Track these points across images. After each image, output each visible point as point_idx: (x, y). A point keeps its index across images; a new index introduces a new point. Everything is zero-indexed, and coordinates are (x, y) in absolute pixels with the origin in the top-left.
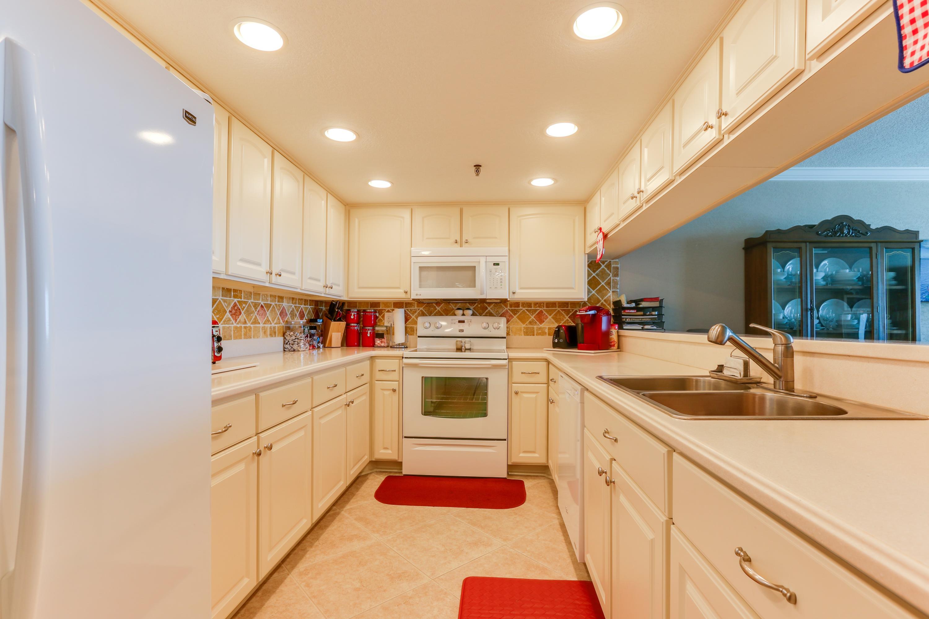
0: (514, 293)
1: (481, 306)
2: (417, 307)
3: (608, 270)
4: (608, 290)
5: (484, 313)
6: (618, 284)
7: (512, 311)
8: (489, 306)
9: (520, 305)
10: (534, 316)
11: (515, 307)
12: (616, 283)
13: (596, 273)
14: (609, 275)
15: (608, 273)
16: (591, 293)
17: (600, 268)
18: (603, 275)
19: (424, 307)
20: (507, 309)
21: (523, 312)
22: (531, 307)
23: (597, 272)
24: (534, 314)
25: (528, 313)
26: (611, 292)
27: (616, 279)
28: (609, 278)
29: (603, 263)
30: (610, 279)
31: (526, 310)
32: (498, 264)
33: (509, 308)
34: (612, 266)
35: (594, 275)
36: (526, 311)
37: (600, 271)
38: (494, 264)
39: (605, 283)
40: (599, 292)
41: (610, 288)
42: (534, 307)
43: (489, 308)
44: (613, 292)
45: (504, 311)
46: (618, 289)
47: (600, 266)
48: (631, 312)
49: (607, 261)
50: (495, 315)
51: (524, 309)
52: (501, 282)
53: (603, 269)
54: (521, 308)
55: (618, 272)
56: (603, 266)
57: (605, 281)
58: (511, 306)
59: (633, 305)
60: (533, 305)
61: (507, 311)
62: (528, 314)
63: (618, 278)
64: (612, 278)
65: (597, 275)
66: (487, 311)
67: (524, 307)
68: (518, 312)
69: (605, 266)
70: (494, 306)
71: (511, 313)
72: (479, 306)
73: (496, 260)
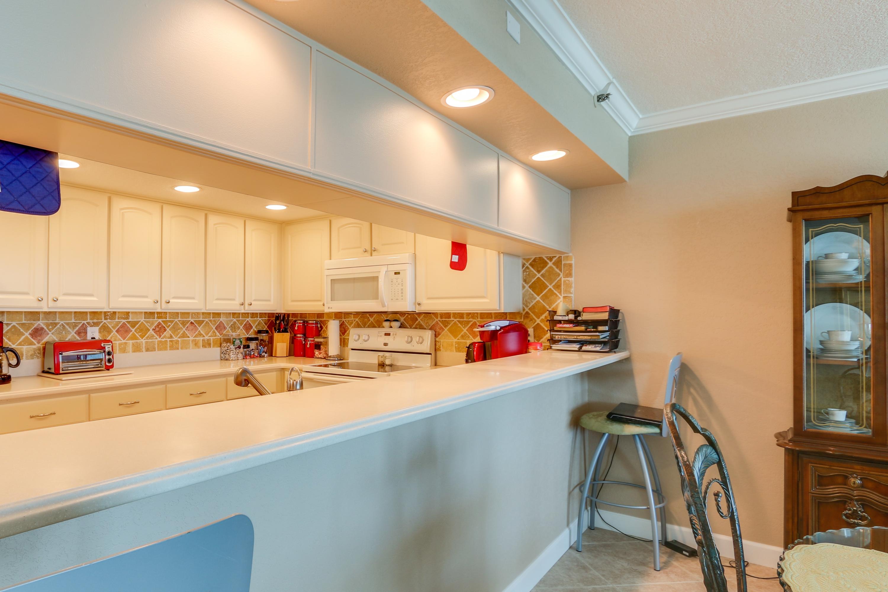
0: (419, 304)
1: (411, 317)
2: (354, 318)
3: (557, 268)
4: (557, 295)
5: (414, 324)
6: (571, 287)
7: (442, 322)
8: (419, 317)
9: (451, 316)
10: (466, 328)
11: (446, 318)
12: (568, 285)
13: (541, 273)
14: (559, 275)
15: (557, 273)
16: (535, 299)
17: (546, 266)
18: (551, 276)
19: (359, 319)
20: (437, 320)
21: (454, 323)
22: (463, 318)
23: (543, 271)
24: (467, 326)
25: (459, 325)
26: (562, 297)
27: (568, 281)
28: (558, 279)
29: (551, 259)
30: (560, 280)
31: (458, 321)
32: (399, 273)
33: (439, 319)
34: (563, 263)
35: (539, 275)
36: (458, 323)
37: (546, 271)
38: (396, 273)
39: (554, 287)
40: (545, 298)
41: (560, 293)
42: (467, 318)
43: (419, 320)
44: (564, 297)
45: (434, 323)
46: (571, 293)
47: (546, 264)
48: (565, 327)
49: (555, 257)
50: (425, 327)
51: (455, 320)
52: (402, 293)
53: (551, 267)
54: (452, 319)
55: (571, 270)
56: (550, 264)
57: (554, 284)
58: (441, 317)
59: (571, 317)
60: (465, 316)
61: (437, 323)
62: (459, 327)
63: (572, 279)
64: (563, 279)
65: (542, 275)
66: (417, 322)
67: (456, 318)
68: (449, 324)
69: (554, 264)
70: (424, 316)
71: (442, 325)
72: (409, 316)
73: (397, 268)
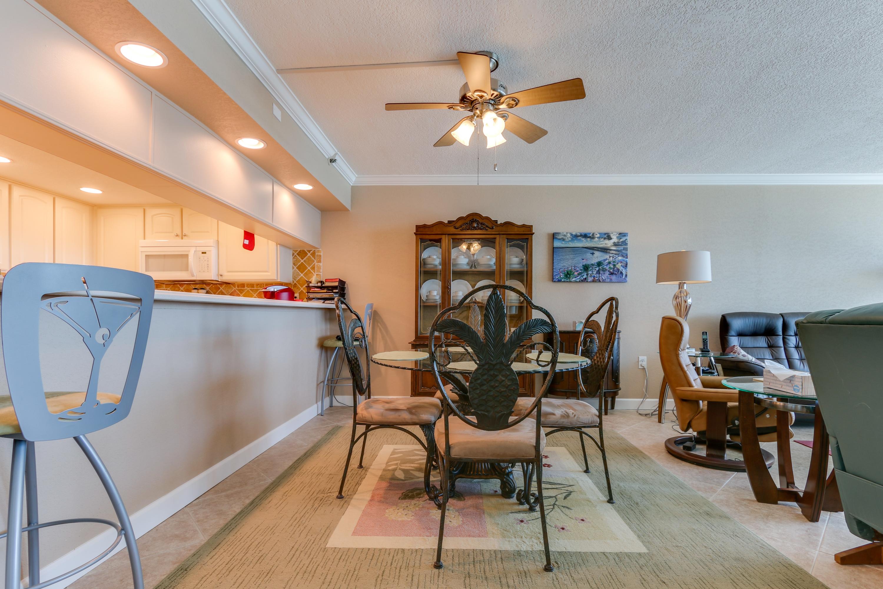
1: (215, 287)
2: (166, 288)
3: (313, 257)
4: (313, 273)
5: (217, 292)
6: (320, 269)
7: (239, 290)
8: (221, 286)
9: (245, 286)
10: (256, 294)
11: (241, 287)
12: (319, 268)
13: (304, 260)
14: (314, 261)
15: (313, 260)
16: (300, 276)
17: (307, 255)
18: (310, 261)
19: (171, 288)
20: (235, 289)
21: (247, 291)
22: (254, 287)
23: (305, 259)
24: (256, 293)
25: (251, 292)
26: (315, 275)
27: (319, 265)
28: (313, 264)
29: (309, 251)
30: (315, 264)
31: (250, 289)
32: (205, 253)
33: (236, 288)
34: (316, 254)
35: (302, 261)
36: (250, 290)
37: (307, 259)
38: (202, 253)
39: (311, 268)
40: (306, 275)
41: (314, 272)
42: (256, 287)
43: (221, 288)
44: (317, 275)
45: (232, 291)
46: (321, 272)
47: (307, 254)
49: (312, 250)
50: (226, 294)
51: (248, 289)
52: (208, 267)
53: (309, 256)
54: (246, 288)
55: (321, 258)
56: (309, 254)
57: (311, 266)
58: (238, 287)
59: (319, 284)
60: (255, 286)
61: (235, 291)
62: (251, 293)
63: (321, 264)
64: (316, 264)
65: (304, 261)
66: (219, 290)
67: (248, 287)
68: (244, 291)
69: (311, 254)
70: (225, 286)
71: (239, 292)
72: (214, 286)
73: (204, 250)
